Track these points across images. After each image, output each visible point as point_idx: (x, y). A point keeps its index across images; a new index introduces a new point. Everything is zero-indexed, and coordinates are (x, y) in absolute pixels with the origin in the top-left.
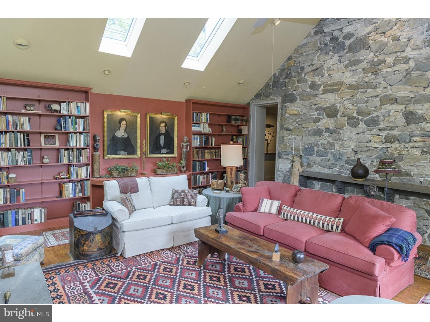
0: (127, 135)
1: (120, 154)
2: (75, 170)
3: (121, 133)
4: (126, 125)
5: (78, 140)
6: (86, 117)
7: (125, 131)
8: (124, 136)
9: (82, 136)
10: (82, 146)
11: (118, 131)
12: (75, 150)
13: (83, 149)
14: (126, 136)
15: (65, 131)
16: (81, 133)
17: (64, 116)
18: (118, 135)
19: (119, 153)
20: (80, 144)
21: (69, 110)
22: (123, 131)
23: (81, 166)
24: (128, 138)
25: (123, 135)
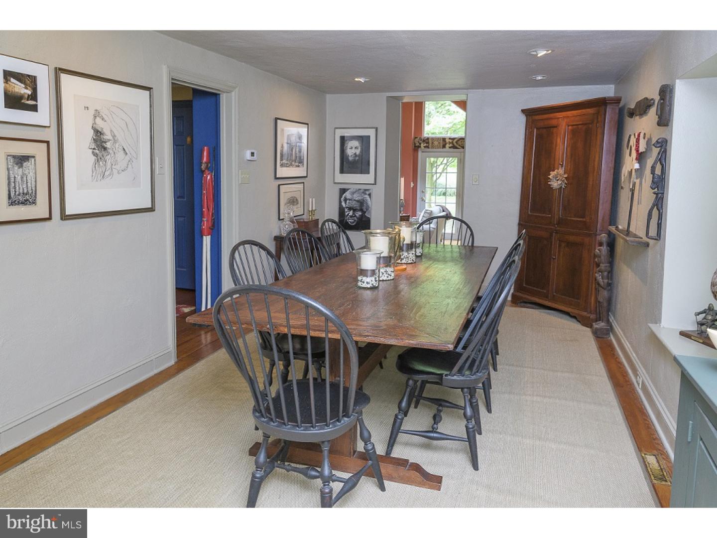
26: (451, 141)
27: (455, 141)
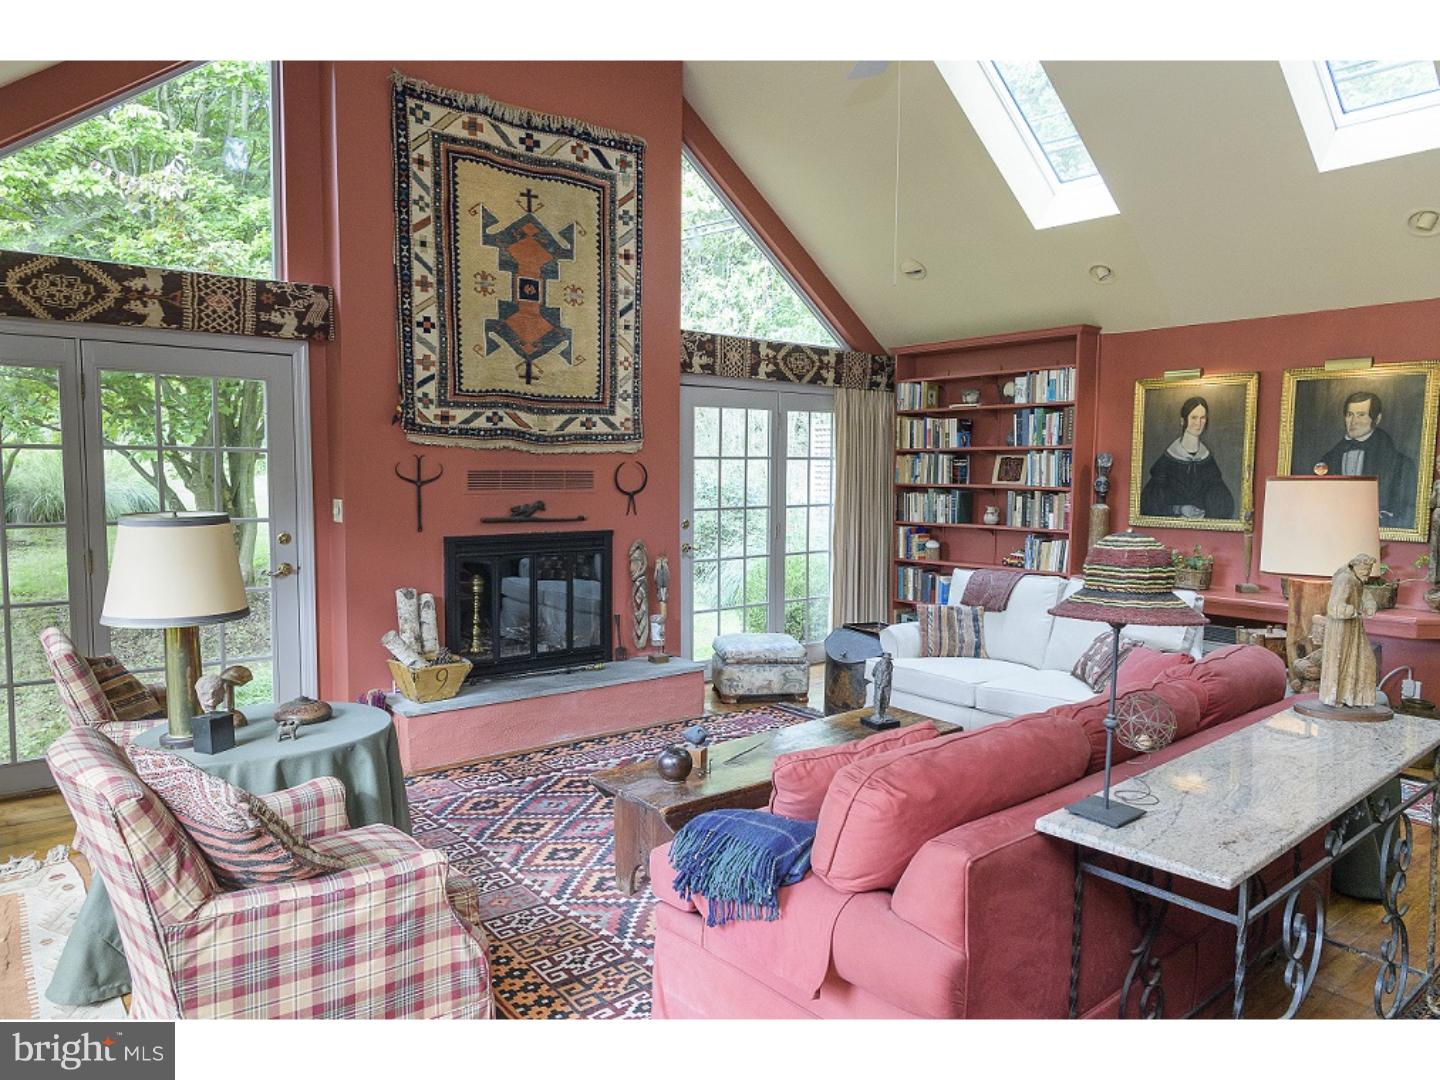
0: (1207, 453)
1: (1178, 516)
2: (1035, 548)
3: (1187, 447)
4: (1204, 421)
5: (1044, 469)
6: (1067, 406)
7: (1201, 438)
8: (1197, 456)
9: (1053, 457)
10: (1053, 484)
11: (1177, 441)
12: (1037, 494)
13: (1056, 493)
14: (1204, 455)
15: (1020, 448)
16: (1052, 451)
17: (1019, 410)
18: (1175, 452)
19: (1177, 512)
20: (1048, 480)
21: (1031, 390)
22: (1195, 440)
23: (1047, 536)
24: (1210, 461)
25: (1194, 454)
26: (771, 353)
27: (782, 353)
